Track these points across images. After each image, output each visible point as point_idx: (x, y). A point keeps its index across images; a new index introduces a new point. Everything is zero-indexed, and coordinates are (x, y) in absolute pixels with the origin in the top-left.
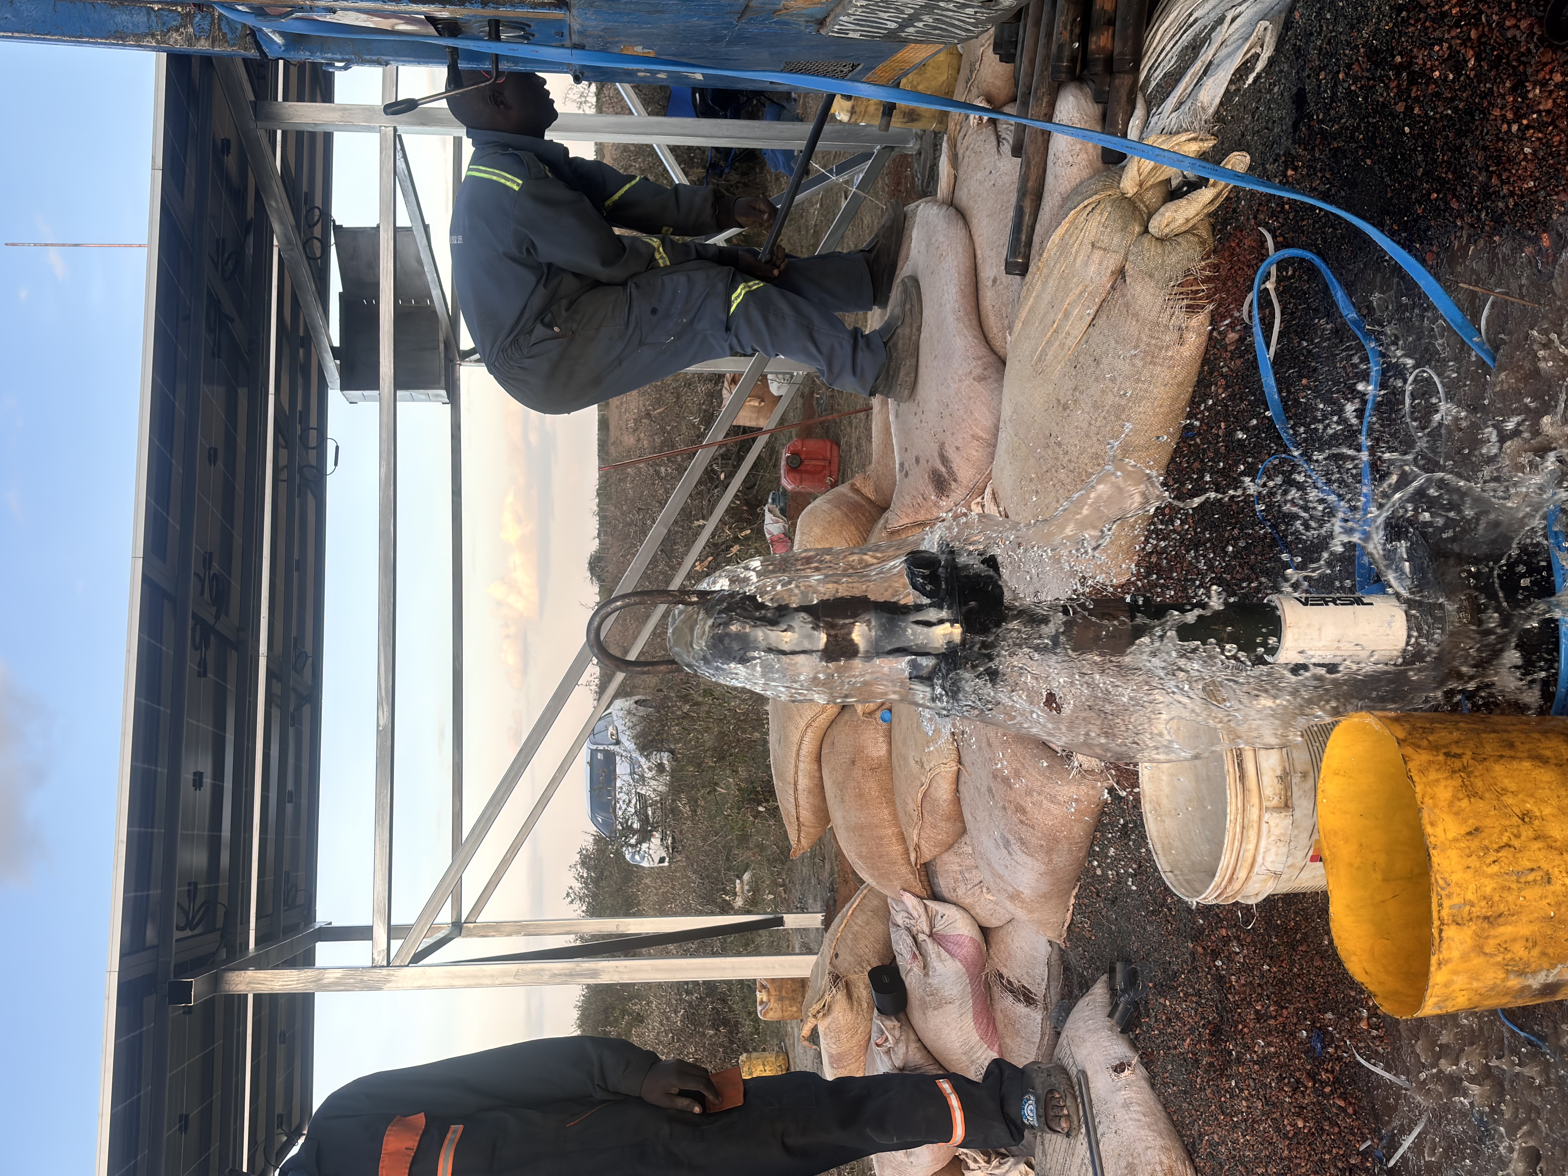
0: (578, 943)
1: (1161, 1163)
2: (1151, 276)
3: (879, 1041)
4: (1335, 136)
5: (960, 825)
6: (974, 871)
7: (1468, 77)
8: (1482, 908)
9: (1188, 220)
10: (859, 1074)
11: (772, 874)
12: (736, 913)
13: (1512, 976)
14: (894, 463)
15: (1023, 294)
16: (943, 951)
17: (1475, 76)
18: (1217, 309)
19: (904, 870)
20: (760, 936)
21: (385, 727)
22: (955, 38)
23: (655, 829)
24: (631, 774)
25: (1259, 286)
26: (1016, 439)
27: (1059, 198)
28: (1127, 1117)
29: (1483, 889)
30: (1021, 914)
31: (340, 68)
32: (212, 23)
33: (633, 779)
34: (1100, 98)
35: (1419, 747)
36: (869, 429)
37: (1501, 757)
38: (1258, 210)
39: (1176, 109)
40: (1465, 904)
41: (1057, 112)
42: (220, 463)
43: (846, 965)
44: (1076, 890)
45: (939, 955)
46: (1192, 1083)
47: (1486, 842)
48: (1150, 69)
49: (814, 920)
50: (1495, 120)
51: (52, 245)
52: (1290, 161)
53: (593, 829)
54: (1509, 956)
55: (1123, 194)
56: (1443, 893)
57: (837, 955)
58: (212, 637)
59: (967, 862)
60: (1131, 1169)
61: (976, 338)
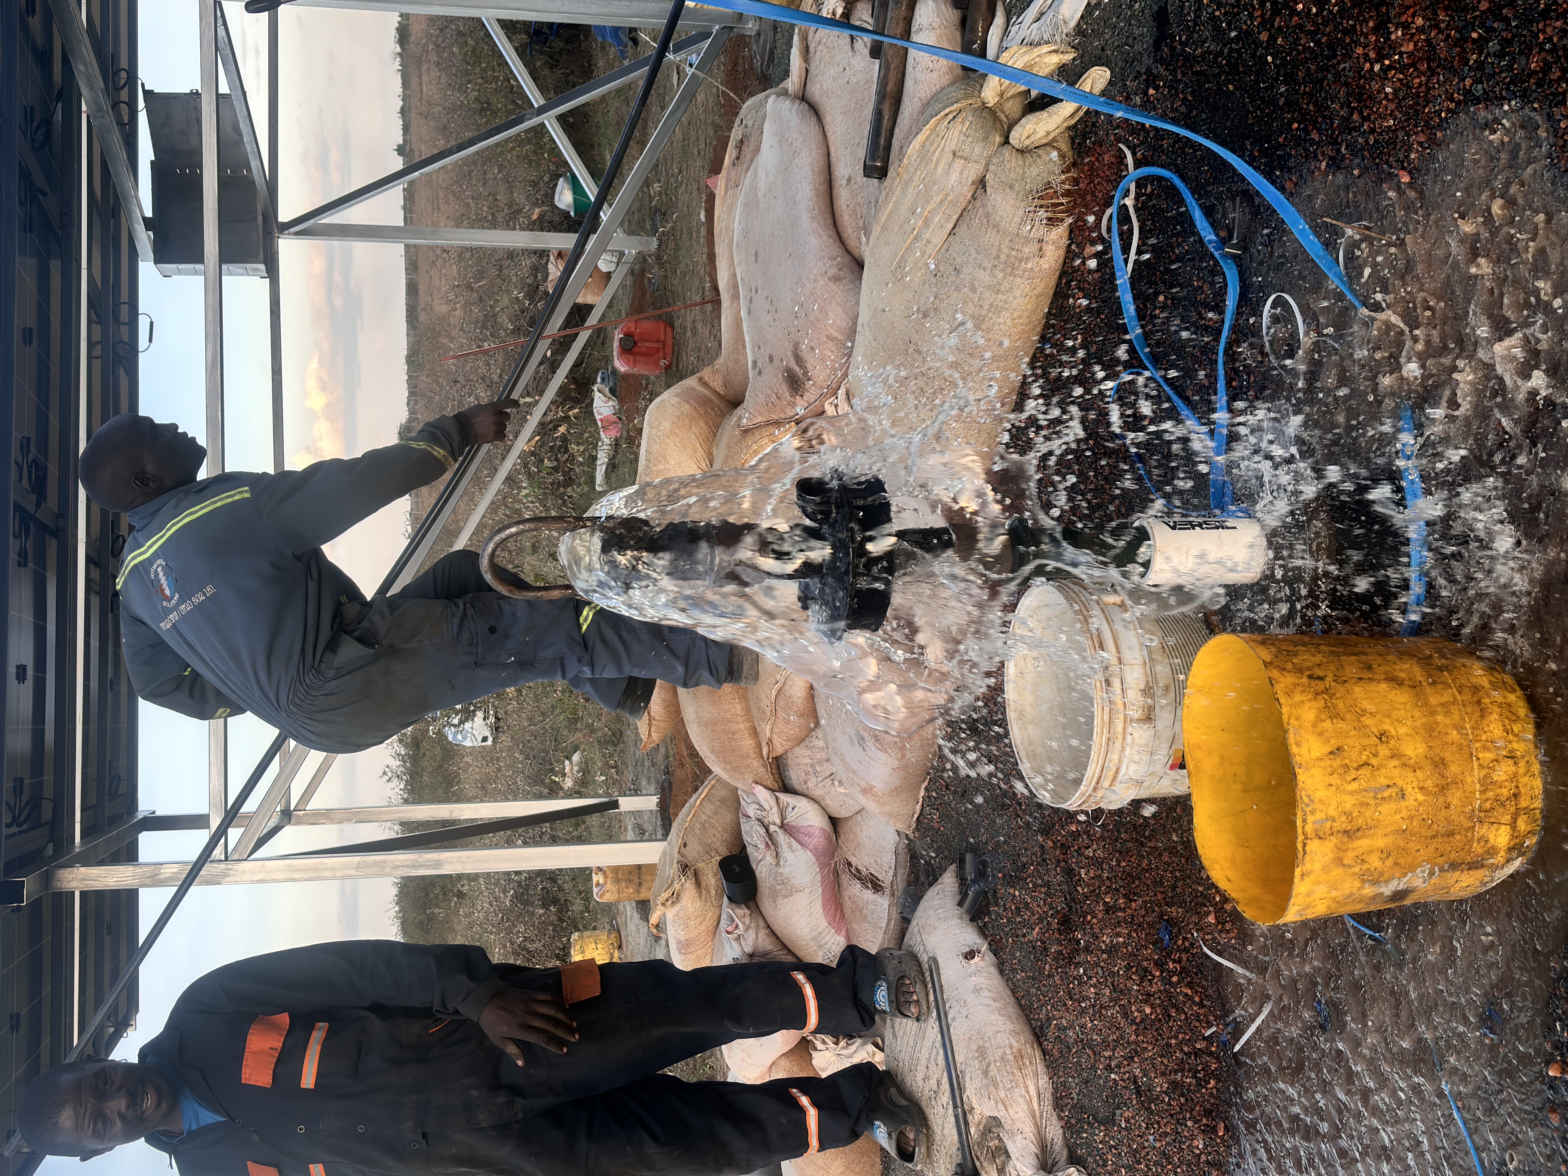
1: (1011, 1047)
2: (1011, 187)
3: (730, 929)
4: (1197, 59)
5: (813, 720)
6: (825, 765)
7: (1331, 12)
8: (1342, 823)
9: (1048, 133)
11: (604, 756)
13: (1367, 885)
14: (747, 361)
15: (881, 199)
16: (793, 842)
17: (1338, 11)
18: (1075, 222)
19: (756, 763)
20: (591, 817)
23: (477, 709)
25: (1118, 203)
26: (874, 344)
27: (919, 104)
28: (977, 1002)
29: (1343, 805)
30: (871, 806)
34: (960, 3)
35: (1284, 669)
37: (1361, 679)
39: (1037, 20)
40: (1327, 819)
41: (917, 16)
42: (35, 343)
43: (694, 854)
44: (926, 783)
45: (790, 847)
46: (1041, 970)
47: (1347, 762)
49: (649, 803)
50: (1358, 58)
52: (1151, 80)
54: (1366, 866)
55: (984, 103)
56: (1308, 809)
57: (685, 845)
58: (32, 525)
59: (818, 756)
60: (982, 1052)
61: (831, 237)
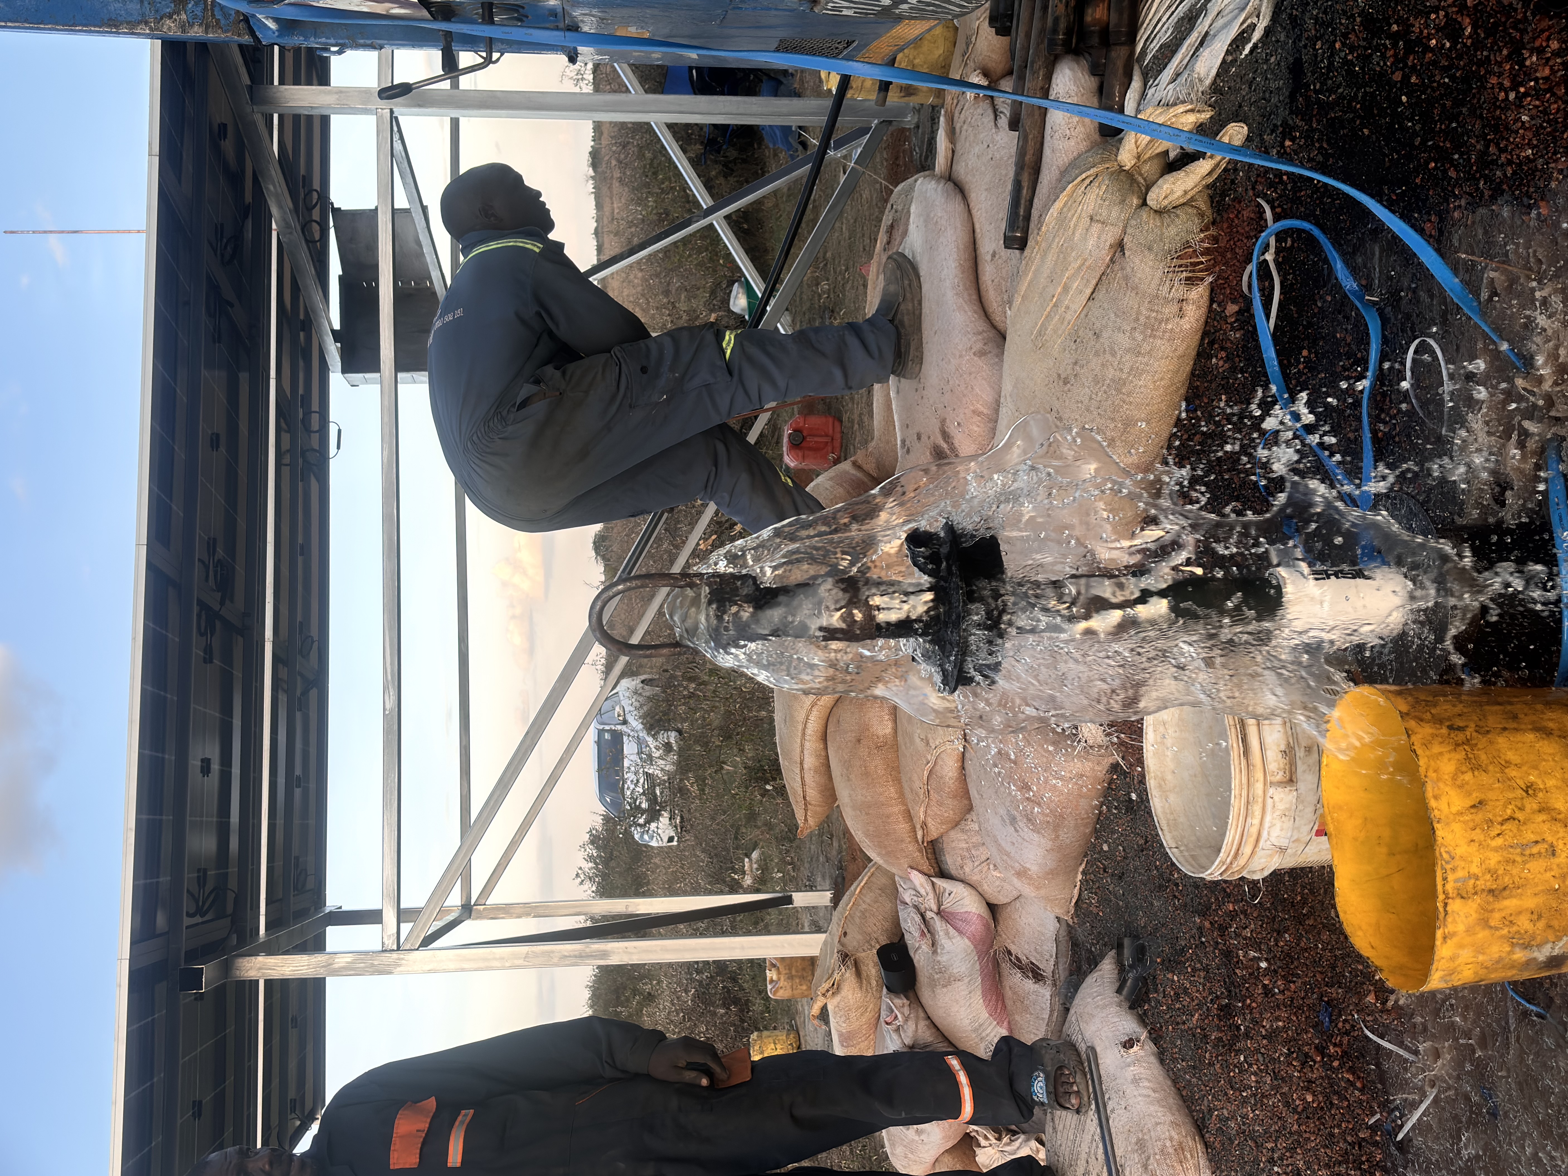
0: (589, 924)
1: (1171, 1139)
2: (1150, 249)
3: (888, 1020)
4: (1331, 106)
5: (966, 802)
6: (981, 849)
7: (1465, 44)
8: (1485, 882)
9: (1186, 192)
10: (870, 1053)
11: (780, 853)
12: (746, 891)
13: (1517, 949)
14: (896, 440)
15: (1022, 267)
16: (951, 929)
17: (1472, 44)
18: (1215, 281)
19: (911, 848)
20: (769, 914)
21: (391, 710)
22: (948, 13)
23: (663, 808)
24: (638, 753)
25: (1258, 258)
27: (1057, 172)
28: (1136, 1093)
29: (1487, 862)
30: (1028, 891)
31: (335, 53)
32: (205, 9)
33: (641, 759)
34: (1096, 70)
35: (1422, 720)
36: (870, 405)
37: (1505, 729)
38: (1256, 182)
39: (1173, 80)
40: (1470, 877)
41: (1054, 86)
42: (222, 449)
43: (855, 943)
44: (1083, 866)
45: (947, 933)
46: (1201, 1059)
47: (1490, 815)
48: (1147, 40)
49: (823, 898)
50: (1493, 88)
51: (51, 232)
52: (1287, 131)
53: (602, 809)
54: (1515, 928)
55: (1121, 167)
56: (1448, 867)
57: (845, 934)
58: (218, 624)
59: (974, 840)
60: (1141, 1145)
61: (975, 312)
